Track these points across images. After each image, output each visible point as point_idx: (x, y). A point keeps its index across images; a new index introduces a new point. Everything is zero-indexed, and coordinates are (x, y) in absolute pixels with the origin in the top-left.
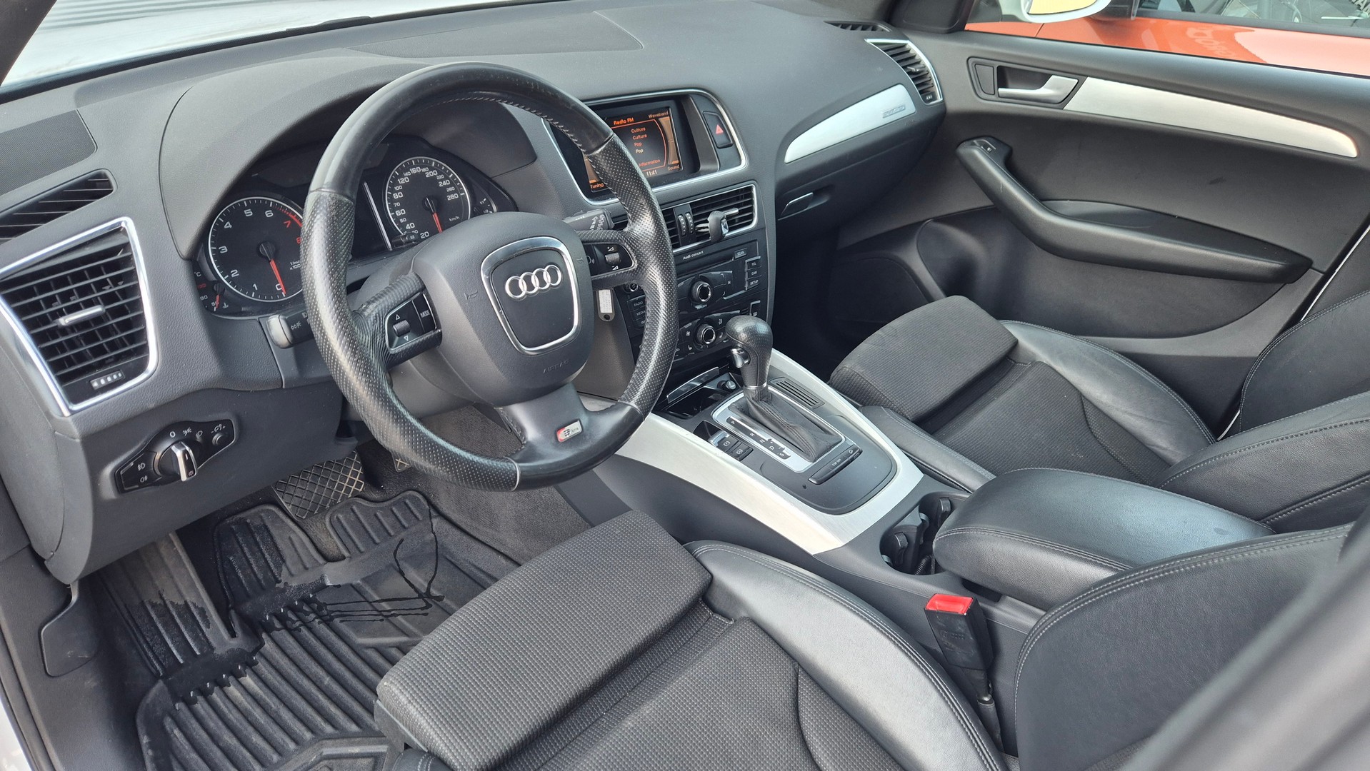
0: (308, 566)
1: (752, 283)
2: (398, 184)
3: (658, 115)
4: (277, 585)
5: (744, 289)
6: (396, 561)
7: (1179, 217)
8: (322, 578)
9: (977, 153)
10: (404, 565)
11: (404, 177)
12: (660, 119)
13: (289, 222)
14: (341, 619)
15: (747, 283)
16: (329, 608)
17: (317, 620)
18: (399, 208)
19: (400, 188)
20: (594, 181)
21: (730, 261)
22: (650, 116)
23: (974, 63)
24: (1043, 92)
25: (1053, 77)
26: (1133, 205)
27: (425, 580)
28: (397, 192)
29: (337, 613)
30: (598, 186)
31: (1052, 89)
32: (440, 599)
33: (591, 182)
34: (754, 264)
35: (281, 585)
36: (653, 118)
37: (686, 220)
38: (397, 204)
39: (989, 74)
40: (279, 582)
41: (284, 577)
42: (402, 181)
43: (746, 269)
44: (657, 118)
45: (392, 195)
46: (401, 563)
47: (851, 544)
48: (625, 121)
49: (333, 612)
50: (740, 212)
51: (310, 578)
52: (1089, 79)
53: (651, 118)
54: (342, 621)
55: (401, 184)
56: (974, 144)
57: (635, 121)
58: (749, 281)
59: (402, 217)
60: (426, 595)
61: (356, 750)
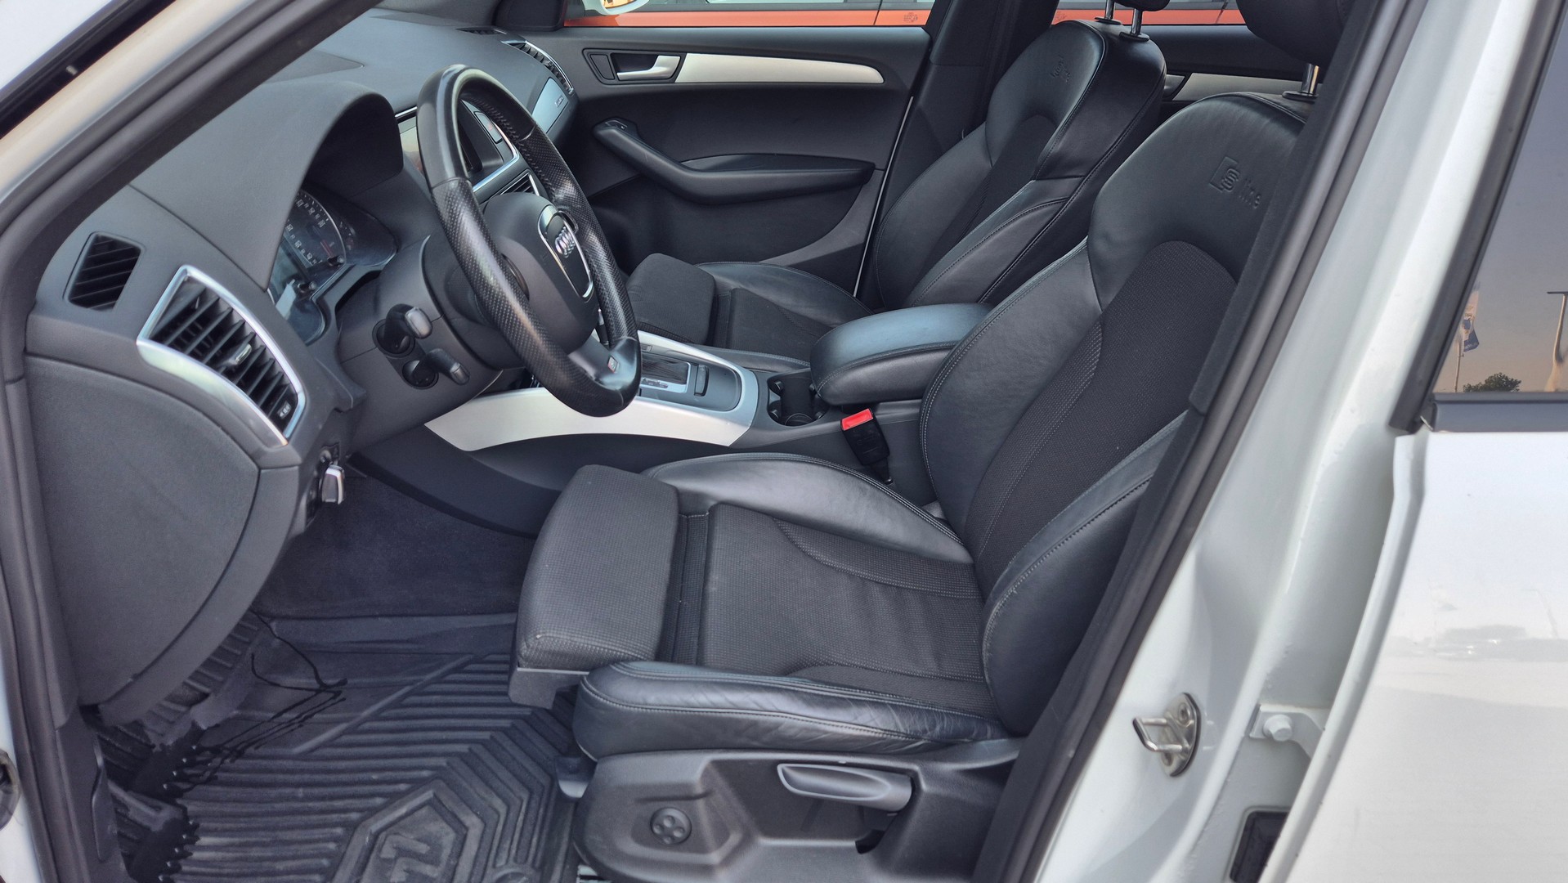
0: (171, 719)
4: (154, 750)
6: (259, 677)
7: (778, 155)
8: (194, 724)
9: (614, 131)
10: (273, 677)
14: (255, 746)
16: (228, 746)
17: (228, 761)
23: (590, 53)
24: (655, 70)
25: (659, 57)
26: (742, 152)
27: (309, 678)
29: (243, 745)
31: (662, 66)
32: (343, 683)
35: (157, 749)
39: (604, 62)
40: (154, 746)
41: (154, 739)
46: (266, 677)
47: (753, 426)
49: (238, 746)
51: (182, 729)
52: (688, 54)
54: (257, 748)
56: (606, 126)
60: (324, 688)
61: (403, 811)
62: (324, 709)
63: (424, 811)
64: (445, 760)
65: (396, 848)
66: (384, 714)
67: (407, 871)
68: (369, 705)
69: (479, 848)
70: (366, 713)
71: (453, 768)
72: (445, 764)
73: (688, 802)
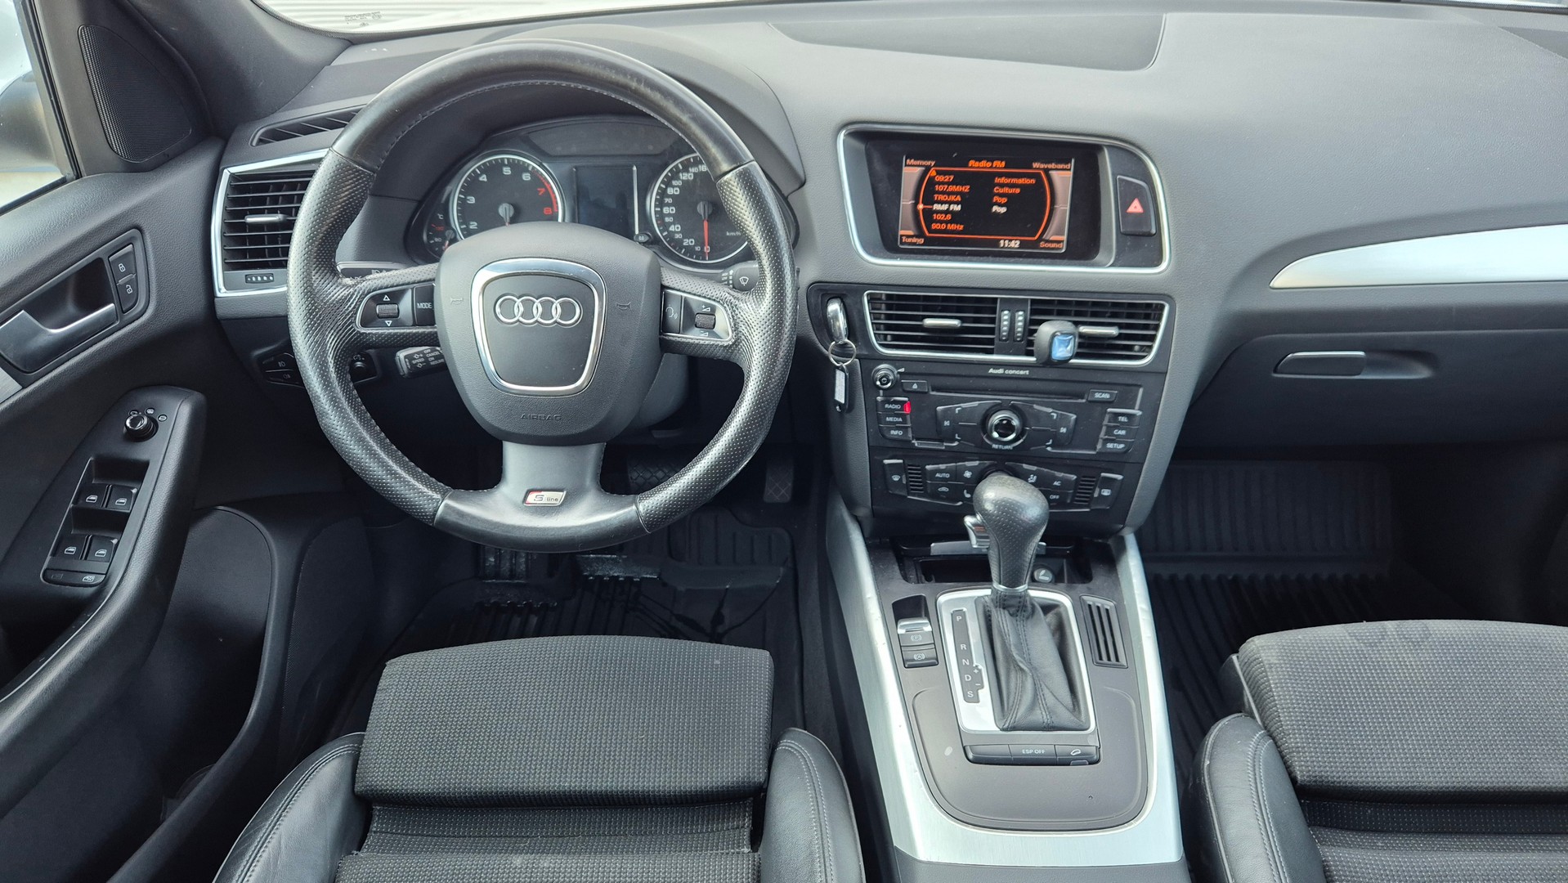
1: (1110, 446)
2: (678, 179)
3: (1050, 166)
5: (1095, 449)
11: (688, 172)
12: (1053, 173)
13: (543, 190)
15: (1100, 441)
18: (668, 205)
19: (679, 183)
20: (911, 233)
21: (1080, 401)
22: (1035, 165)
28: (673, 187)
30: (914, 240)
33: (901, 232)
34: (1123, 419)
36: (1039, 169)
37: (1012, 321)
38: (669, 200)
42: (684, 176)
43: (1105, 422)
44: (1046, 171)
45: (666, 189)
48: (989, 164)
50: (1120, 337)
53: (1036, 169)
55: (683, 181)
57: (1005, 168)
58: (1106, 441)
59: (669, 215)
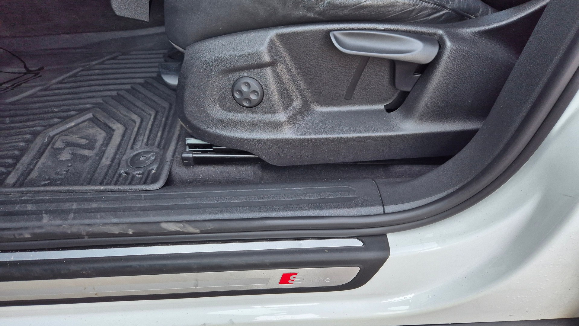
32: (41, 69)
60: (29, 71)
61: (72, 124)
62: (28, 81)
63: (85, 124)
64: (101, 99)
65: (65, 143)
66: (65, 81)
67: (72, 154)
68: (56, 77)
69: (122, 140)
70: (54, 81)
71: (106, 103)
72: (101, 101)
73: (259, 70)
